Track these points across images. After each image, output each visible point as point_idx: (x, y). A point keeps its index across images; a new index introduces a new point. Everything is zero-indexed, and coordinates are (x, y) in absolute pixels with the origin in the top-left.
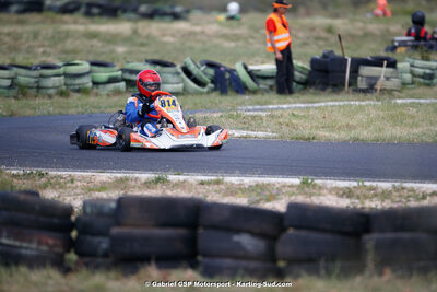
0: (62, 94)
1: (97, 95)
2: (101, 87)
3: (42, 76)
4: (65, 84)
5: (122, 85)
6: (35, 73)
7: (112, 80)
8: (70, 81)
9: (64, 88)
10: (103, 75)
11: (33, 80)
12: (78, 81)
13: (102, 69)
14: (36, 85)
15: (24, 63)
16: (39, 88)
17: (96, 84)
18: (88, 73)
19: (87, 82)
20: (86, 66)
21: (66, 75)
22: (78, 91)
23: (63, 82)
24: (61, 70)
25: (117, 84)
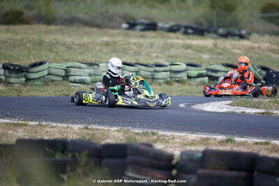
0: (168, 83)
1: (190, 84)
2: (193, 79)
3: (155, 71)
4: (170, 77)
5: (207, 78)
6: (151, 69)
7: (200, 76)
8: (173, 75)
9: (169, 79)
10: (194, 72)
11: (149, 73)
12: (179, 75)
13: (193, 68)
14: (151, 77)
15: (145, 62)
16: (153, 78)
17: (189, 77)
18: (185, 70)
19: (184, 76)
20: (183, 66)
21: (170, 71)
22: (178, 82)
23: (169, 76)
24: (168, 68)
25: (203, 78)
